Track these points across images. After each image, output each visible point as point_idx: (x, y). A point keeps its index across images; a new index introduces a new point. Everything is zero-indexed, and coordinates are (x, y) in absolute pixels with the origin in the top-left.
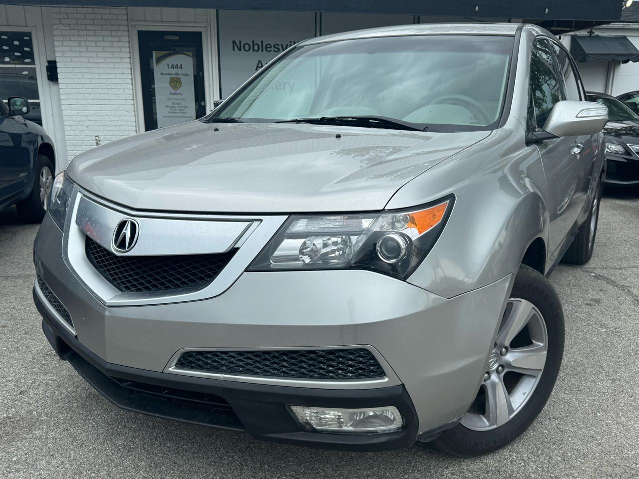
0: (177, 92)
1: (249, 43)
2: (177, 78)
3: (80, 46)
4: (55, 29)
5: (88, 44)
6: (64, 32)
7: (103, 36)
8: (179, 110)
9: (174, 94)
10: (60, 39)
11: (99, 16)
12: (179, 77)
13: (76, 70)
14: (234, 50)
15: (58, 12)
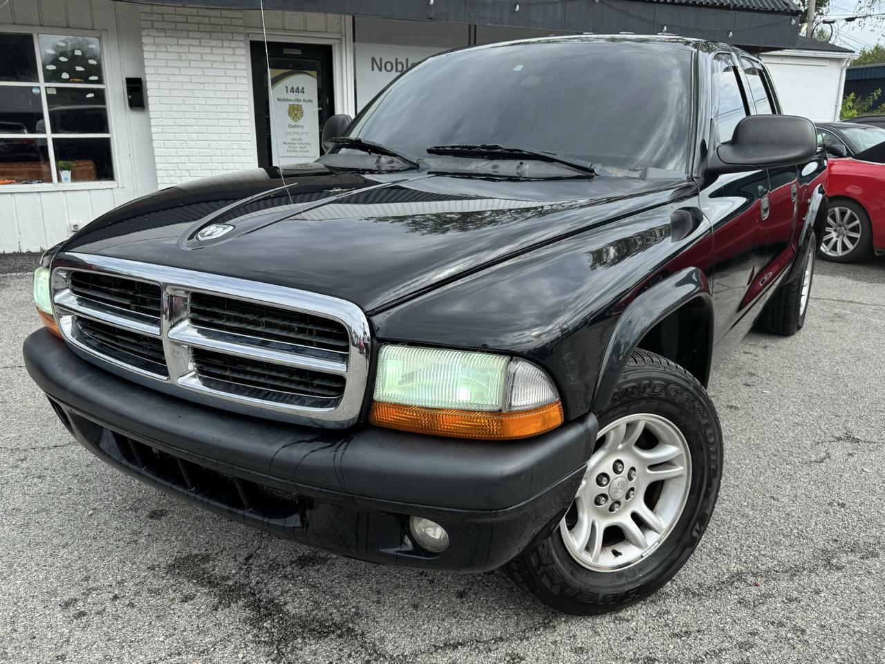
0: (298, 124)
1: (391, 61)
2: (298, 105)
3: (180, 60)
4: (145, 36)
5: (191, 57)
6: (158, 40)
7: (212, 47)
8: (300, 147)
9: (293, 127)
10: (152, 50)
11: (207, 20)
12: (299, 103)
13: (175, 93)
14: (373, 70)
15: (150, 11)
